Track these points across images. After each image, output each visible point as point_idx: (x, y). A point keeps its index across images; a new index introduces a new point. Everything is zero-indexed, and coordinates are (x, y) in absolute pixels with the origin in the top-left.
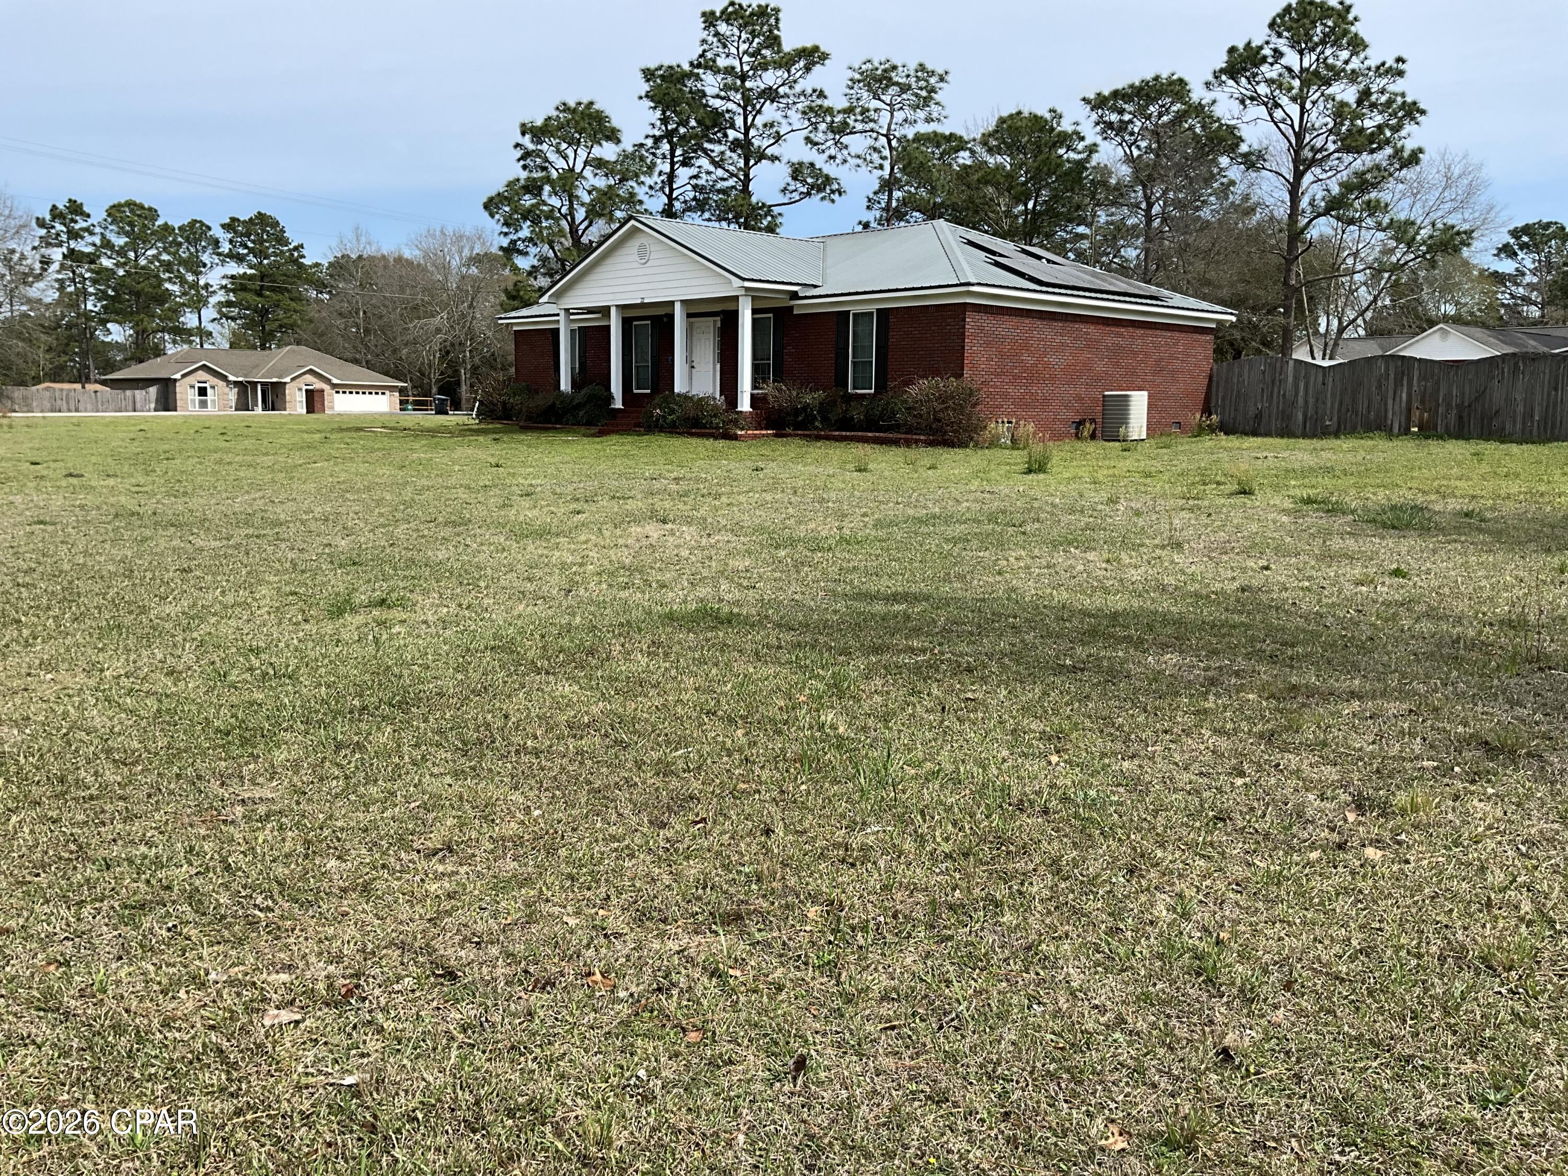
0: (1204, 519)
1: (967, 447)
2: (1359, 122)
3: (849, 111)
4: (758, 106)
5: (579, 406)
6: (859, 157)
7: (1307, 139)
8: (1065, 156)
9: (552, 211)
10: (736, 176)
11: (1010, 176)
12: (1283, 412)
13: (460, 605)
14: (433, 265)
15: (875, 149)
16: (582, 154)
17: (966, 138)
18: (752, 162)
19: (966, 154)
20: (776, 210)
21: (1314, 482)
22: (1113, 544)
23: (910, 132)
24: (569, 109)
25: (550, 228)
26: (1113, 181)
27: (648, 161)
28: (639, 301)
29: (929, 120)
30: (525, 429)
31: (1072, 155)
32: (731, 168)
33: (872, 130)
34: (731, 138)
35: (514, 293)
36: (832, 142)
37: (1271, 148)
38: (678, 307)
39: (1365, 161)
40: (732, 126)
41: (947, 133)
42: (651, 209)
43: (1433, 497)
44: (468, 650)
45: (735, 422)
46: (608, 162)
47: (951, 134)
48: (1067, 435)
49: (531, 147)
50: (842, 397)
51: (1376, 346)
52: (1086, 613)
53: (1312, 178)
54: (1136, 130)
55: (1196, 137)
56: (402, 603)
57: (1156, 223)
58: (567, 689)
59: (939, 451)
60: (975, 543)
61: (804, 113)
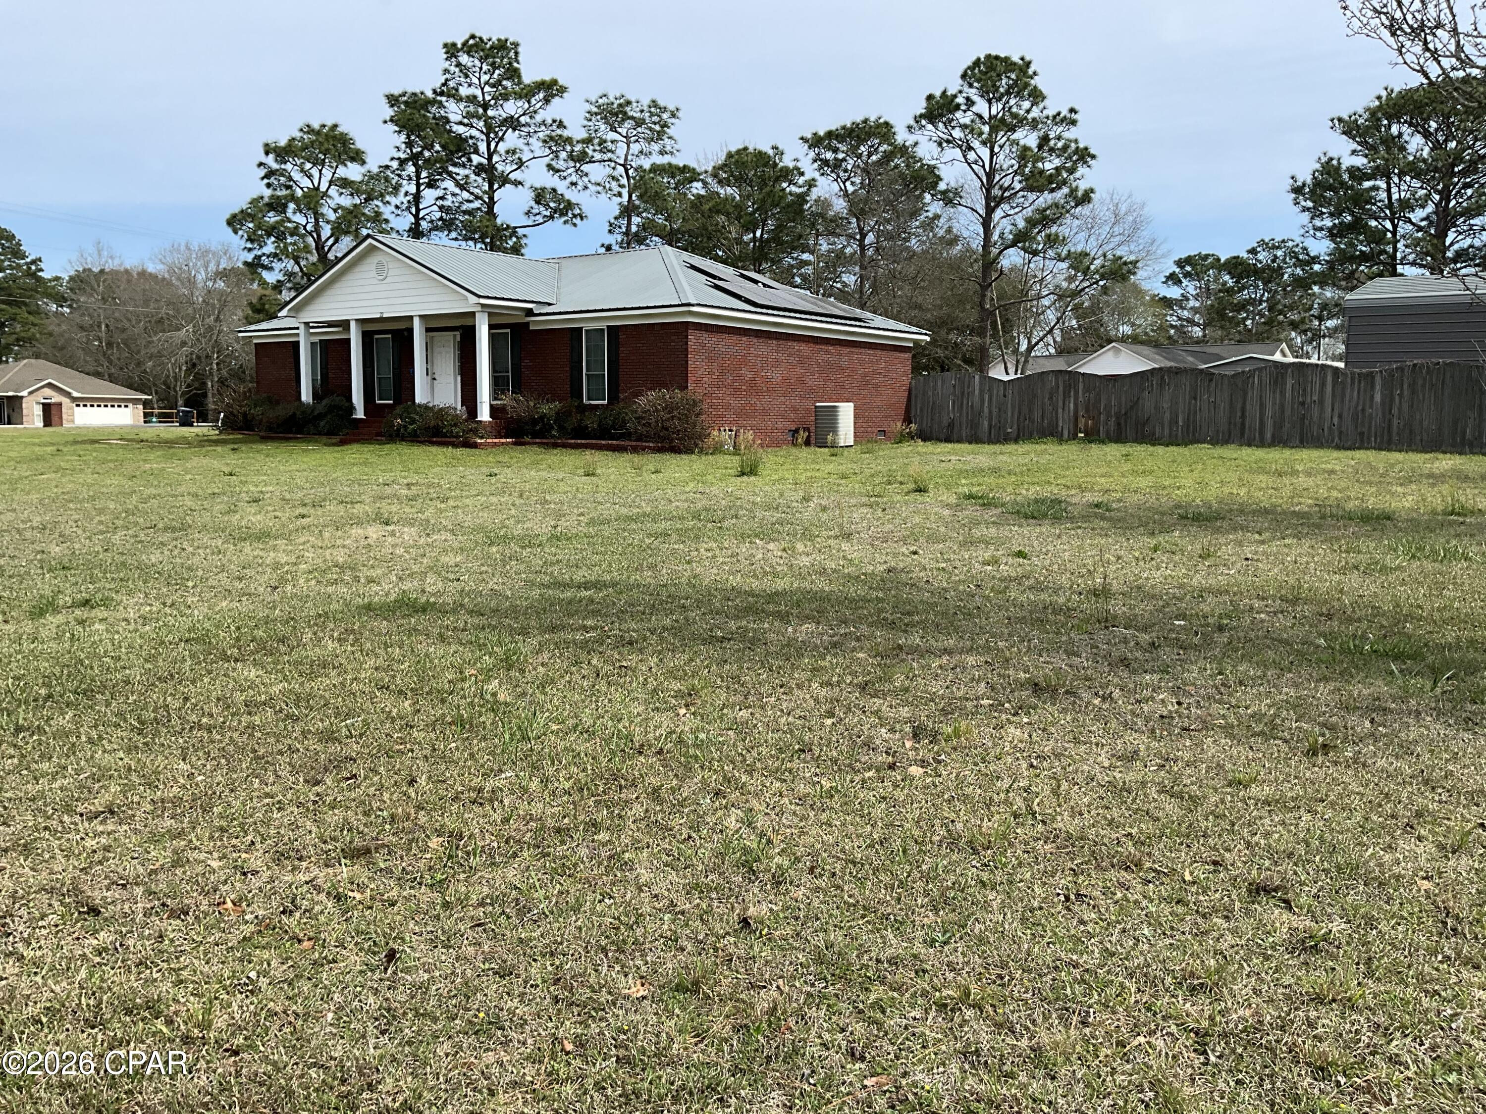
0: (879, 513)
1: (693, 453)
2: (1040, 165)
3: (588, 141)
4: (500, 134)
5: (321, 416)
6: (599, 184)
7: (997, 178)
8: (788, 189)
9: (296, 228)
10: (481, 198)
11: (739, 207)
12: (972, 421)
13: (164, 604)
14: (178, 279)
15: (613, 178)
16: (327, 174)
17: (698, 170)
18: (496, 186)
19: (699, 185)
20: (520, 232)
21: (981, 480)
22: (794, 536)
23: (647, 164)
24: (313, 130)
25: (294, 244)
26: (831, 213)
27: (394, 182)
28: (378, 316)
29: (662, 153)
30: (265, 439)
31: (794, 189)
32: (476, 191)
33: (610, 160)
34: (475, 163)
35: (258, 306)
36: (573, 170)
37: (966, 186)
38: (416, 321)
39: (1045, 199)
40: (476, 152)
41: (681, 165)
42: (397, 228)
43: (1073, 492)
44: (163, 642)
45: (475, 432)
46: (352, 182)
47: (685, 166)
48: (785, 442)
49: (275, 166)
50: (578, 407)
51: (1063, 363)
52: (751, 594)
53: (1003, 214)
54: (849, 167)
55: (902, 175)
56: (106, 603)
57: (870, 252)
58: (253, 673)
59: (667, 456)
60: (675, 536)
61: (545, 141)
